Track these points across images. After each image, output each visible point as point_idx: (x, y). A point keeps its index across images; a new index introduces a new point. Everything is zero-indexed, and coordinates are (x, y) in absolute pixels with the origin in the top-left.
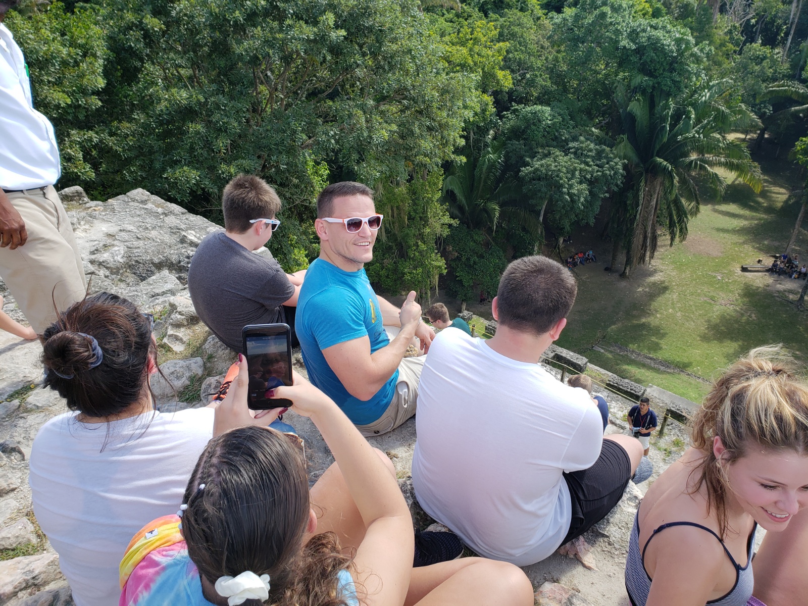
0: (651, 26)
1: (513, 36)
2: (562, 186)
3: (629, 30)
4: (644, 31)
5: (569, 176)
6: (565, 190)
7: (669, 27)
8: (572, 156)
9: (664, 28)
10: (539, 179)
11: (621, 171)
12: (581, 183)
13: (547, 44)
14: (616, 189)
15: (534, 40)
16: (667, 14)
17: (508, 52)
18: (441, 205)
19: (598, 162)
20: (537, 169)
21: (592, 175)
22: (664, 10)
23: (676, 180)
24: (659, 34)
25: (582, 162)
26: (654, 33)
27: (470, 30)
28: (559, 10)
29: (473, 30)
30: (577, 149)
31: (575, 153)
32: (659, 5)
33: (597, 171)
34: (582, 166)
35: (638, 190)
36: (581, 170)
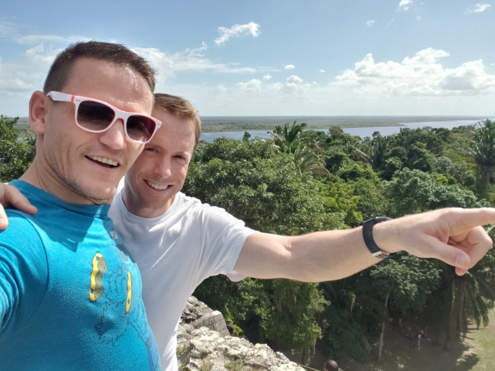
0: (448, 190)
1: (363, 192)
2: (399, 284)
3: (434, 191)
4: (444, 192)
5: (403, 278)
6: (401, 287)
7: (459, 190)
8: (404, 265)
9: (456, 191)
10: (383, 279)
11: (438, 276)
12: (411, 283)
13: (383, 198)
14: (436, 288)
16: (458, 182)
17: (360, 201)
18: (319, 291)
19: (423, 270)
20: (381, 272)
21: (419, 279)
22: (456, 181)
23: (477, 283)
24: (454, 194)
25: (411, 270)
26: (450, 193)
27: (336, 188)
28: (389, 179)
29: (338, 189)
30: (407, 261)
31: (406, 263)
32: (452, 178)
33: (422, 276)
34: (412, 272)
35: (451, 290)
36: (411, 275)
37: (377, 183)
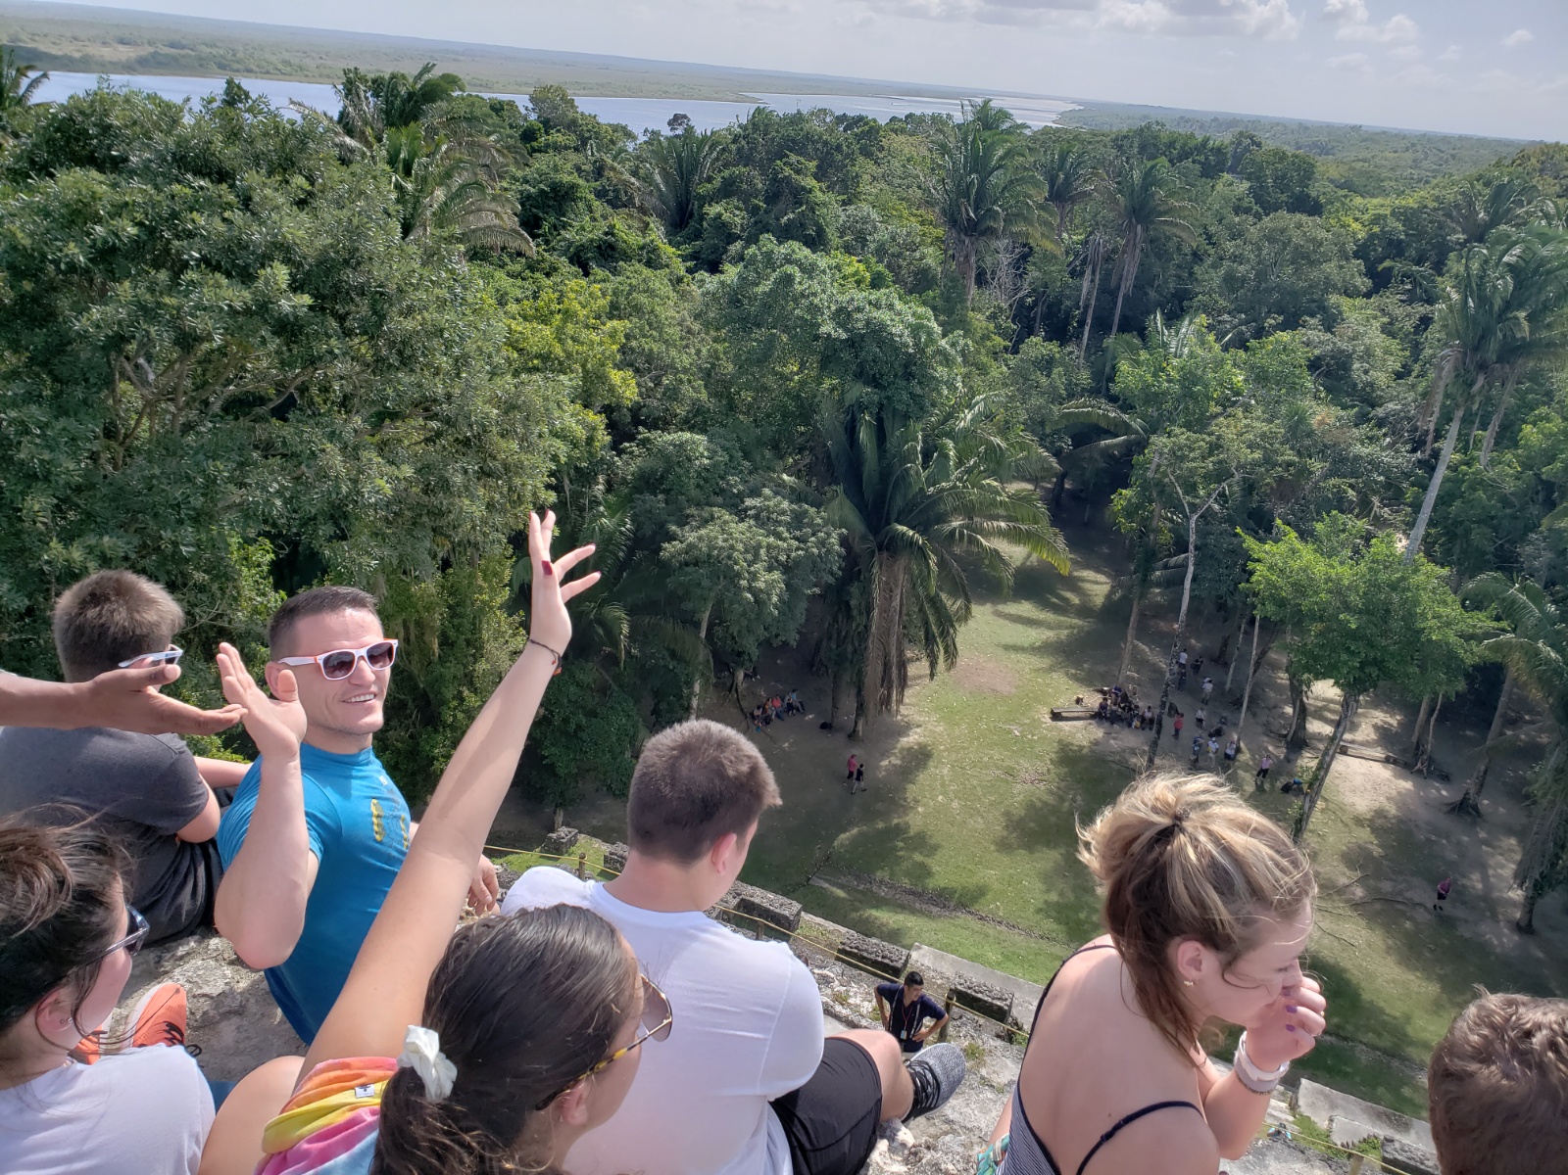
0: (870, 303)
1: (638, 309)
2: (739, 575)
3: (833, 308)
4: (859, 310)
5: (749, 557)
6: (744, 583)
7: (898, 305)
8: (752, 522)
9: (891, 307)
10: (696, 564)
11: (837, 547)
12: (770, 569)
13: (696, 327)
14: (831, 580)
15: (673, 318)
16: (894, 282)
17: (627, 337)
18: (510, 615)
19: (798, 533)
20: (691, 546)
21: (789, 557)
22: (889, 276)
23: (933, 560)
24: (883, 316)
25: (769, 534)
26: (876, 314)
27: (557, 294)
28: (714, 268)
29: (562, 296)
30: (760, 510)
31: (756, 517)
32: (881, 268)
33: (798, 549)
34: (772, 539)
35: (870, 581)
36: (769, 547)
37: (680, 280)
